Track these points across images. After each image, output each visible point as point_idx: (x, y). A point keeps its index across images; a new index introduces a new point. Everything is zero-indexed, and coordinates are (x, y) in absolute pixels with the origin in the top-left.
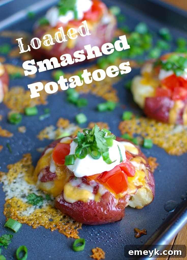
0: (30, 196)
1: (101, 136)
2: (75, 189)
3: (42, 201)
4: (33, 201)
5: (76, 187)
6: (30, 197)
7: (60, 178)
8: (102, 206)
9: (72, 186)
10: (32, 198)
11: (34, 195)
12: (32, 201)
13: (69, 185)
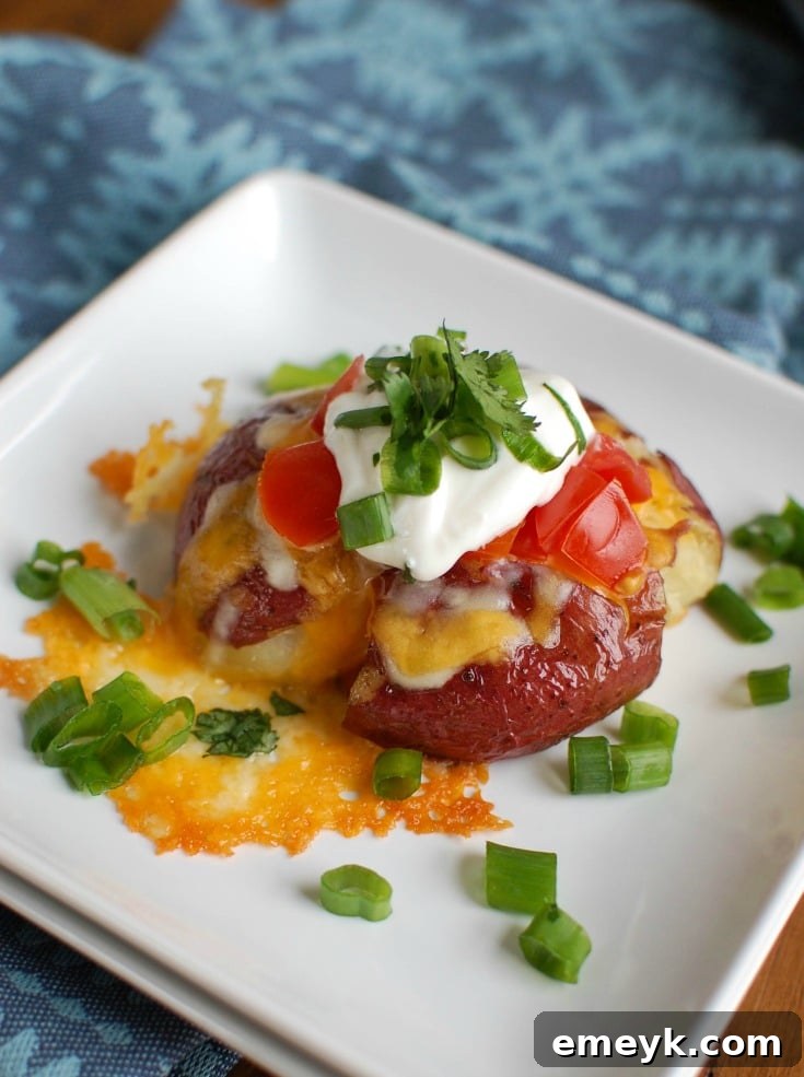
0: (209, 722)
1: (479, 372)
2: (430, 620)
3: (269, 731)
4: (230, 743)
5: (431, 614)
6: (211, 727)
7: (331, 605)
8: (572, 655)
9: (411, 617)
10: (221, 729)
11: (221, 717)
12: (226, 741)
13: (395, 614)
